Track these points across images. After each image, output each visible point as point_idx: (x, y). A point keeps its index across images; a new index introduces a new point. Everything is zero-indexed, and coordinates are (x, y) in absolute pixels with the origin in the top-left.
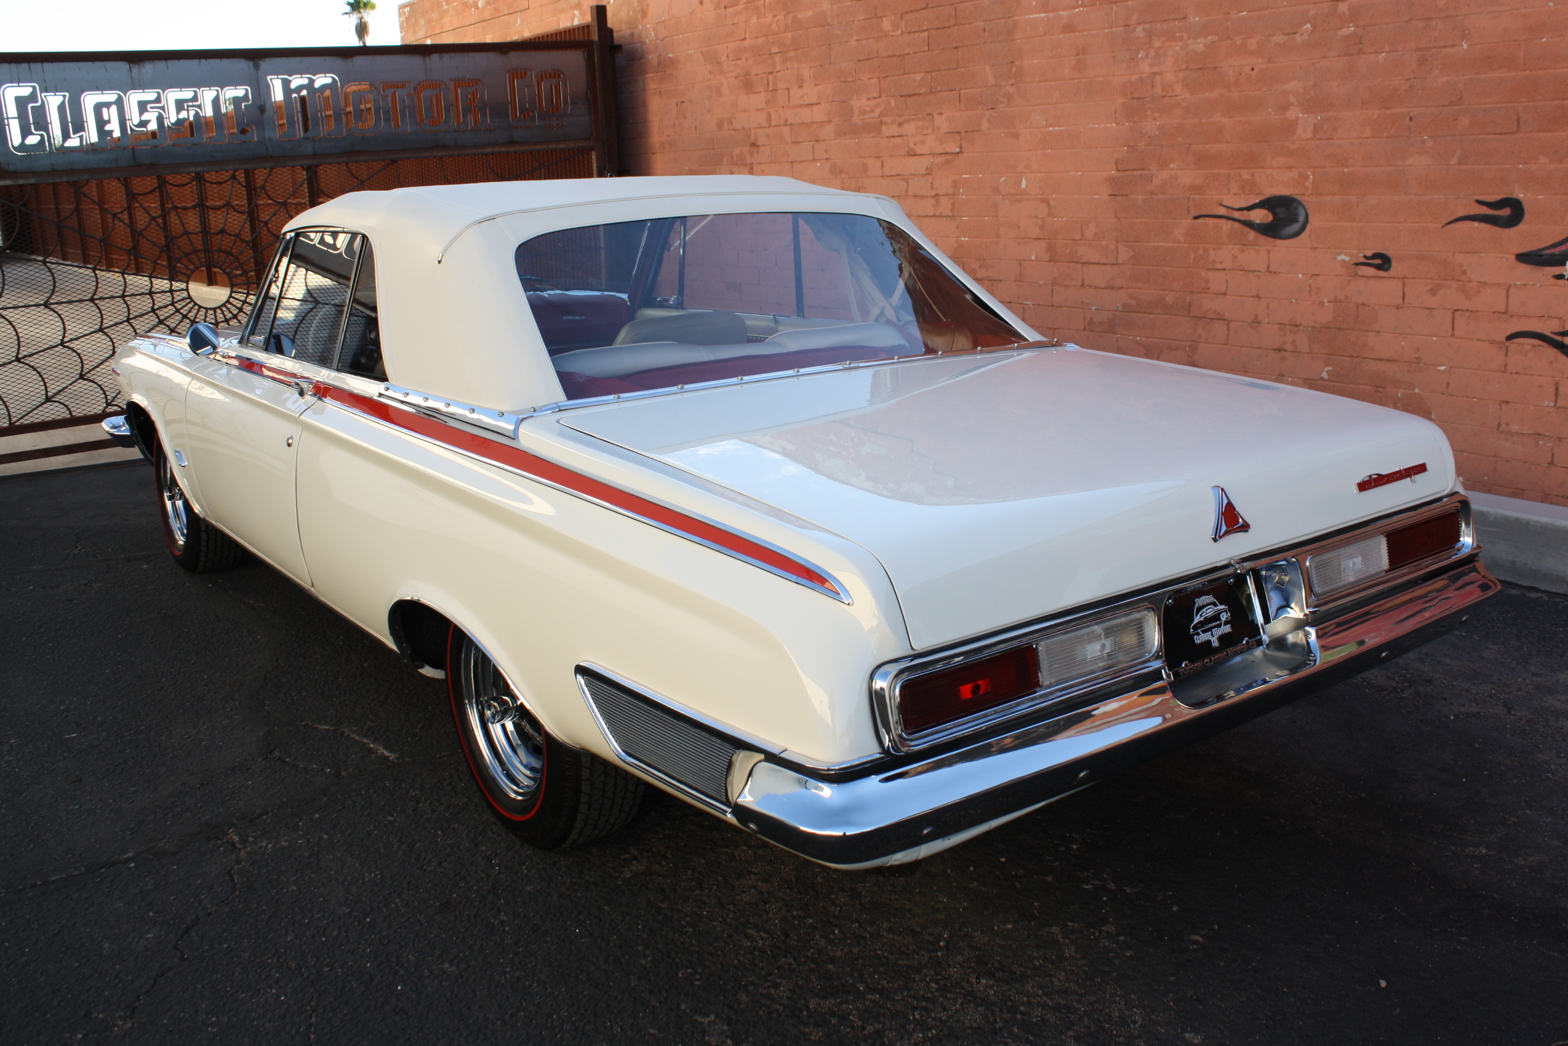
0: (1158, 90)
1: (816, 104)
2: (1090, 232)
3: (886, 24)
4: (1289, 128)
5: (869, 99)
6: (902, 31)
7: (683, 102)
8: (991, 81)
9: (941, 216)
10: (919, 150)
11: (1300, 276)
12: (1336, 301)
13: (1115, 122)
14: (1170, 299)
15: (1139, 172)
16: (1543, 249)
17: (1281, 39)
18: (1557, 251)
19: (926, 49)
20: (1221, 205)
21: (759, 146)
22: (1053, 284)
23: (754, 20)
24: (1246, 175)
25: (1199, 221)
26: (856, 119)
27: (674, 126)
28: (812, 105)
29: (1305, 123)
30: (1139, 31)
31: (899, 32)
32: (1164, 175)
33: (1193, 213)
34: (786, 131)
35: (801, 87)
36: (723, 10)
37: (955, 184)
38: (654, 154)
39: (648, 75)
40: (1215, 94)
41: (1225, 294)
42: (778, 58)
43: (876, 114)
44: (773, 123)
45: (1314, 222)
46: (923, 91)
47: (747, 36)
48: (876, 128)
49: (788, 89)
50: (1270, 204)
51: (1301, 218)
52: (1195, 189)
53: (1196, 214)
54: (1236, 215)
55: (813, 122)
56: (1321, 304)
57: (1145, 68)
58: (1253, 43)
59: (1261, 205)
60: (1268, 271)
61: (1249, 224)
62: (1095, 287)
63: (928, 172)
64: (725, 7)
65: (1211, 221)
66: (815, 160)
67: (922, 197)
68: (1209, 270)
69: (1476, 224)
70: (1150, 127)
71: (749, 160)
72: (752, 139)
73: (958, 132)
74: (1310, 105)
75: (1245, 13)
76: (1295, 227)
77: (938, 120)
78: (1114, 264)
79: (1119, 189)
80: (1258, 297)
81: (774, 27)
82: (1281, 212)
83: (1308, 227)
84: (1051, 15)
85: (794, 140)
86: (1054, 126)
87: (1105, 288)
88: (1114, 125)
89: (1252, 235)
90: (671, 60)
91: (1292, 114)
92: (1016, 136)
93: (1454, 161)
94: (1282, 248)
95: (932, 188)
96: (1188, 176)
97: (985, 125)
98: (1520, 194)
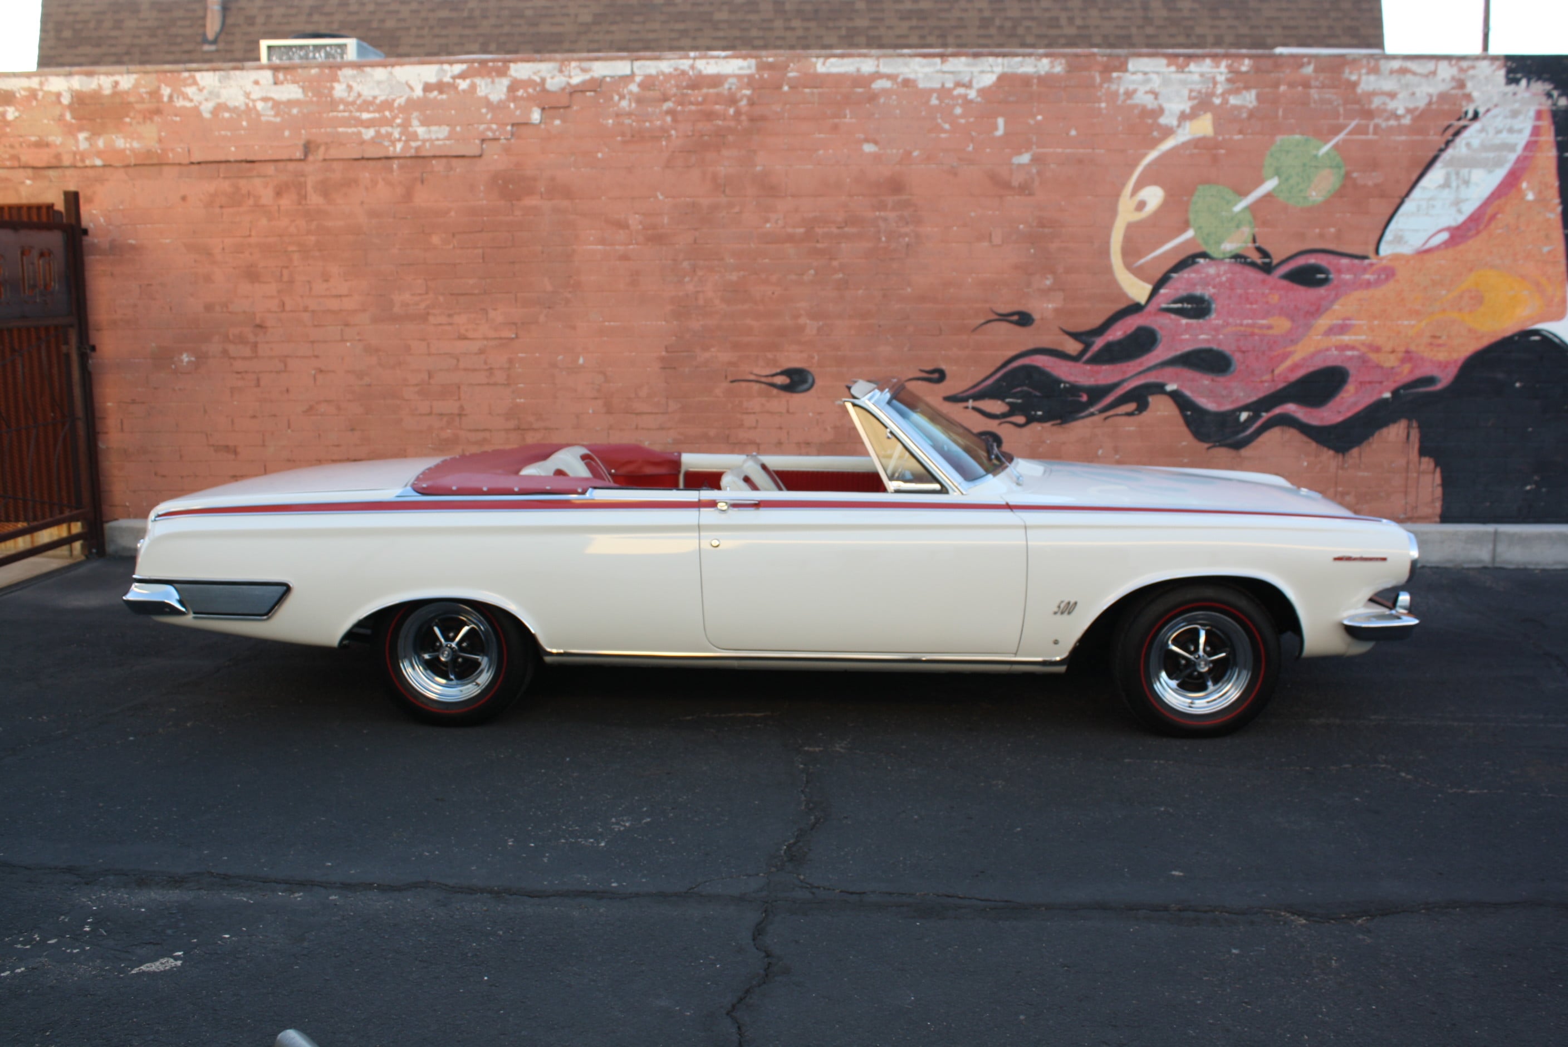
0: (701, 302)
1: (346, 296)
2: (644, 393)
3: (435, 240)
4: (801, 329)
5: (413, 295)
6: (454, 247)
7: (150, 285)
8: (549, 288)
9: (495, 384)
10: (470, 335)
11: (811, 414)
12: (835, 428)
13: (665, 321)
14: (712, 433)
15: (685, 354)
16: (958, 394)
17: (793, 277)
18: (965, 394)
19: (481, 261)
20: (751, 373)
21: (266, 328)
22: (611, 428)
23: (264, 222)
24: (770, 355)
25: (735, 384)
26: (397, 309)
27: (135, 306)
28: (340, 296)
29: (811, 327)
30: (686, 264)
31: (451, 246)
32: (707, 355)
33: (730, 378)
34: (306, 317)
35: (327, 281)
36: (217, 210)
37: (511, 361)
38: (98, 330)
39: (92, 257)
40: (746, 307)
41: (755, 428)
42: (296, 257)
43: (423, 306)
44: (288, 308)
45: (819, 383)
46: (476, 291)
47: (253, 233)
48: (424, 317)
49: (309, 282)
50: (788, 373)
51: (810, 380)
52: (731, 364)
53: (734, 379)
54: (763, 379)
55: (341, 310)
56: (826, 430)
57: (690, 288)
58: (774, 278)
59: (782, 373)
60: (788, 412)
61: (773, 385)
62: (648, 429)
63: (481, 352)
64: (221, 207)
65: (744, 384)
66: (343, 340)
67: (474, 370)
68: (744, 413)
69: (920, 383)
70: (696, 324)
71: (252, 338)
72: (258, 321)
73: (515, 324)
74: (814, 316)
75: (767, 261)
76: (806, 386)
77: (492, 314)
78: (662, 413)
79: (669, 364)
80: (781, 428)
81: (292, 229)
82: (796, 378)
83: (816, 386)
84: (608, 248)
85: (316, 323)
86: (609, 322)
87: (658, 429)
88: (664, 323)
89: (775, 391)
90: (133, 247)
91: (803, 320)
92: (574, 328)
93: (906, 349)
94: (797, 399)
95: (486, 363)
96: (725, 356)
97: (542, 319)
98: (943, 367)
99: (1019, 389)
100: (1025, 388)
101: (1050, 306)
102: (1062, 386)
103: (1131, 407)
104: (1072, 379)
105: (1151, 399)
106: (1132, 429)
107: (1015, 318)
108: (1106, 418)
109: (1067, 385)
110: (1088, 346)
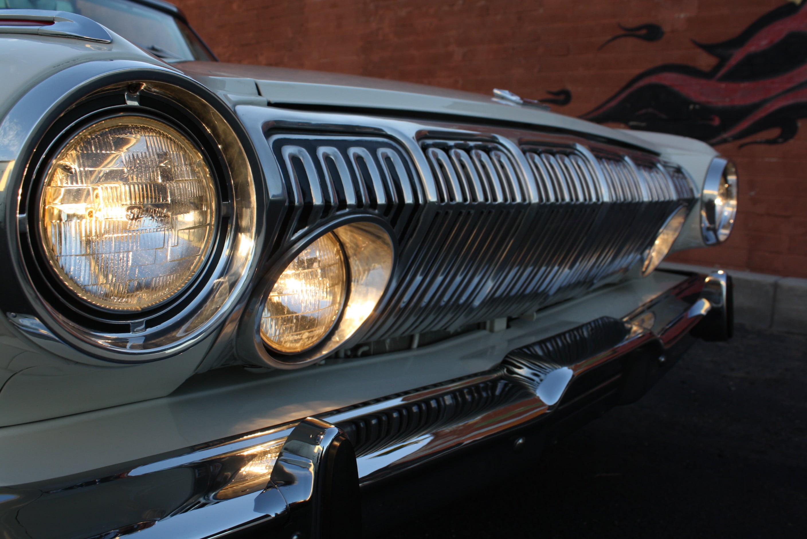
0: (380, 37)
3: (235, 6)
8: (290, 35)
13: (357, 55)
17: (446, 8)
19: (256, 18)
29: (458, 53)
30: (371, 6)
31: (242, 10)
40: (411, 38)
46: (253, 42)
57: (374, 26)
58: (432, 11)
70: (376, 57)
74: (460, 43)
86: (323, 58)
88: (356, 57)
91: (452, 48)
93: (536, 71)
98: (569, 88)
99: (643, 111)
100: (650, 110)
101: (682, 16)
102: (691, 107)
103: (774, 133)
104: (703, 99)
105: (800, 124)
106: (774, 160)
107: (643, 32)
108: (741, 146)
109: (697, 107)
110: (723, 60)
